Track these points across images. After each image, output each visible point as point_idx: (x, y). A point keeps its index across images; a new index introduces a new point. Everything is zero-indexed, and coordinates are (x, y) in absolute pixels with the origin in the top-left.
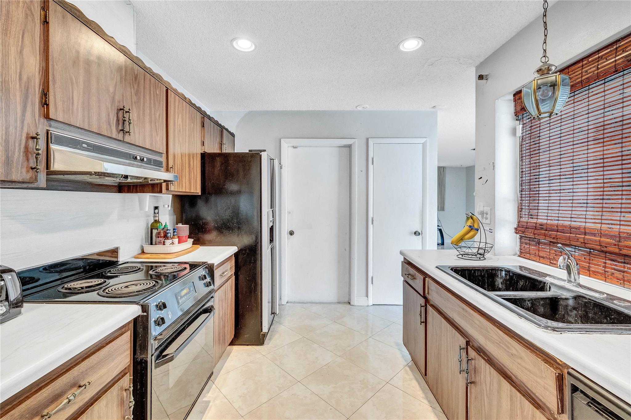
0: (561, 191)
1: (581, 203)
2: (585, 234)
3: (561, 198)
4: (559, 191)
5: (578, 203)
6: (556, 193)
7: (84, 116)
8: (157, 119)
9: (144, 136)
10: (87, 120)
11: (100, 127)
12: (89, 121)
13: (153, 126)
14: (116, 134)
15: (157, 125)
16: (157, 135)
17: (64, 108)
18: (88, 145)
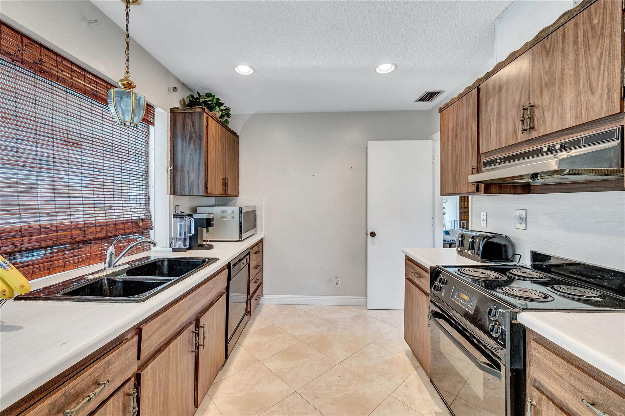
0: (20, 186)
1: (48, 201)
2: (57, 231)
3: (20, 194)
4: (16, 186)
5: (45, 201)
6: (10, 187)
7: (496, 140)
8: (593, 68)
9: (561, 115)
10: (498, 141)
11: (507, 140)
12: (500, 141)
13: (584, 85)
14: (521, 137)
15: (593, 77)
16: (593, 93)
17: (486, 143)
18: (501, 159)
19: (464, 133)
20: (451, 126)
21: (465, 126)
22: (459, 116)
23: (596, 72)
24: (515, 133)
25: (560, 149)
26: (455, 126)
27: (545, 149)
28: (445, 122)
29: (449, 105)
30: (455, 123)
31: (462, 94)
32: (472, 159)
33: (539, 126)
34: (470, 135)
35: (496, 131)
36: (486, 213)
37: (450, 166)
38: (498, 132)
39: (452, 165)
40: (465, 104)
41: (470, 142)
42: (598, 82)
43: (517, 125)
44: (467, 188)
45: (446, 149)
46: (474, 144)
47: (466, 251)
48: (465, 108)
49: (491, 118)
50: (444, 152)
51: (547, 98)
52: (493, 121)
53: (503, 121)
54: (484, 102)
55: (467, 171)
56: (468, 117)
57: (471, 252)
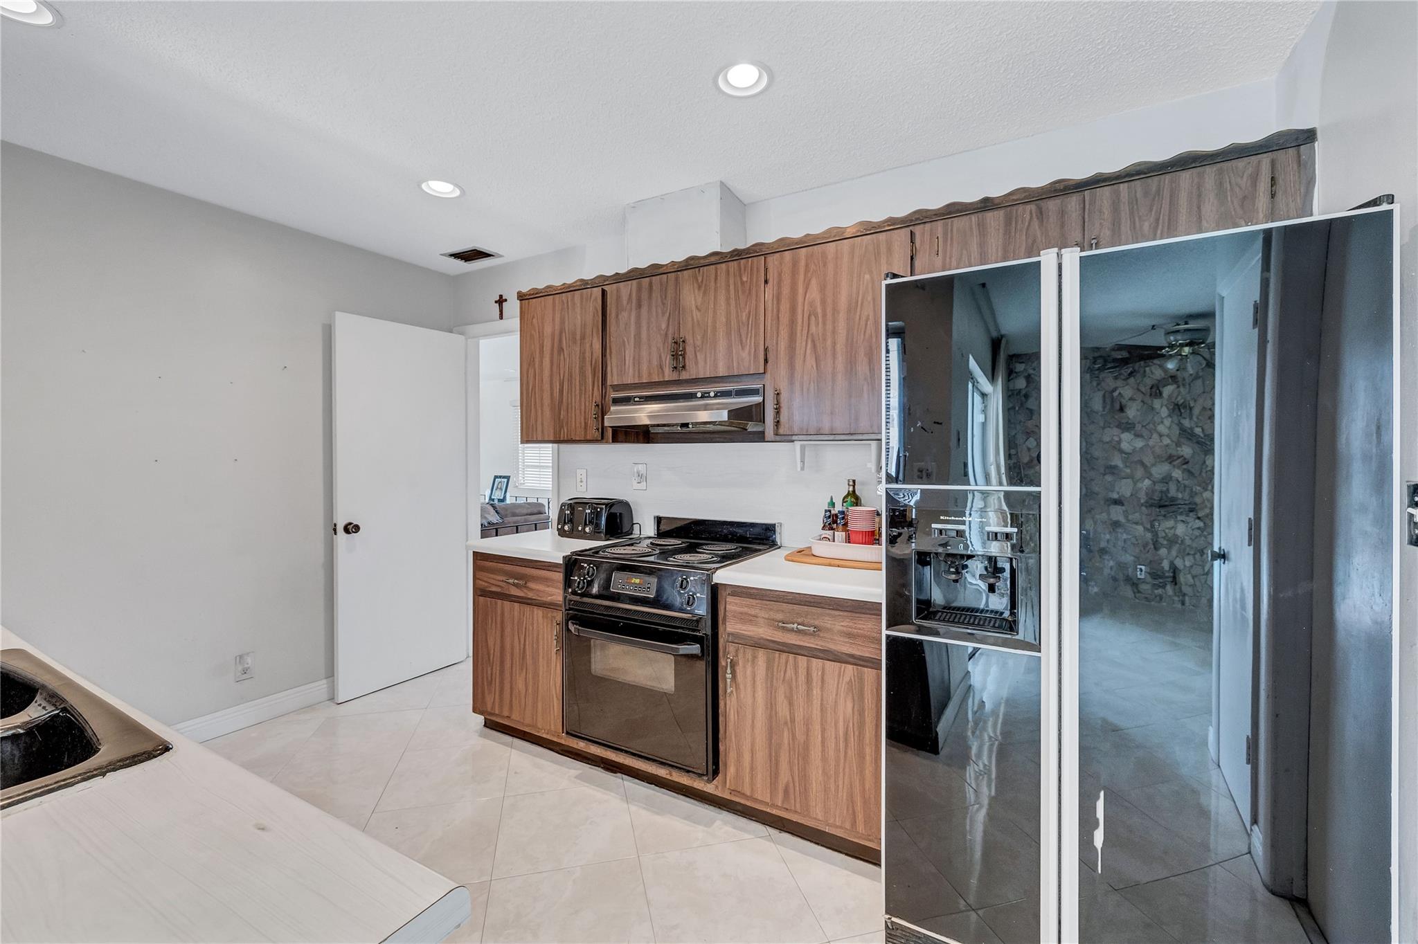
7: (634, 371)
8: (742, 323)
9: (714, 361)
10: (637, 373)
11: (650, 374)
12: (639, 374)
13: (735, 337)
14: (669, 375)
15: (743, 332)
16: (743, 349)
17: (617, 372)
18: (640, 398)
19: (578, 349)
20: (548, 330)
21: (578, 337)
22: (567, 318)
23: (746, 328)
24: (661, 367)
25: (701, 397)
26: (557, 333)
27: (699, 395)
28: (535, 321)
29: (541, 295)
30: (557, 327)
31: (570, 286)
32: (593, 390)
33: (691, 366)
34: (588, 354)
35: (634, 358)
36: (585, 470)
37: (546, 396)
38: (637, 361)
39: (552, 394)
40: (579, 305)
41: (588, 364)
42: (747, 338)
43: (663, 359)
44: (583, 433)
45: (537, 366)
46: (597, 371)
47: (580, 528)
48: (578, 310)
49: (626, 340)
50: (531, 372)
51: (699, 338)
52: (629, 343)
53: (644, 347)
54: (613, 315)
55: (583, 407)
56: (584, 326)
57: (590, 529)
